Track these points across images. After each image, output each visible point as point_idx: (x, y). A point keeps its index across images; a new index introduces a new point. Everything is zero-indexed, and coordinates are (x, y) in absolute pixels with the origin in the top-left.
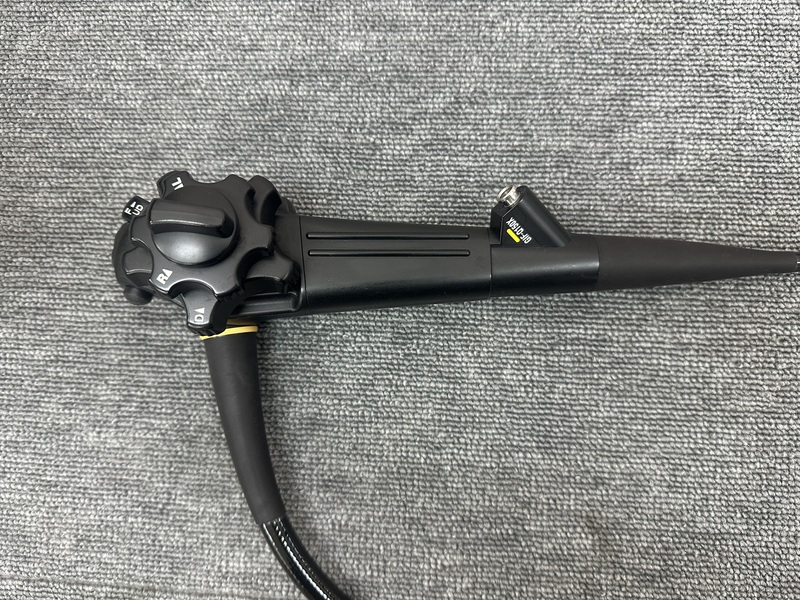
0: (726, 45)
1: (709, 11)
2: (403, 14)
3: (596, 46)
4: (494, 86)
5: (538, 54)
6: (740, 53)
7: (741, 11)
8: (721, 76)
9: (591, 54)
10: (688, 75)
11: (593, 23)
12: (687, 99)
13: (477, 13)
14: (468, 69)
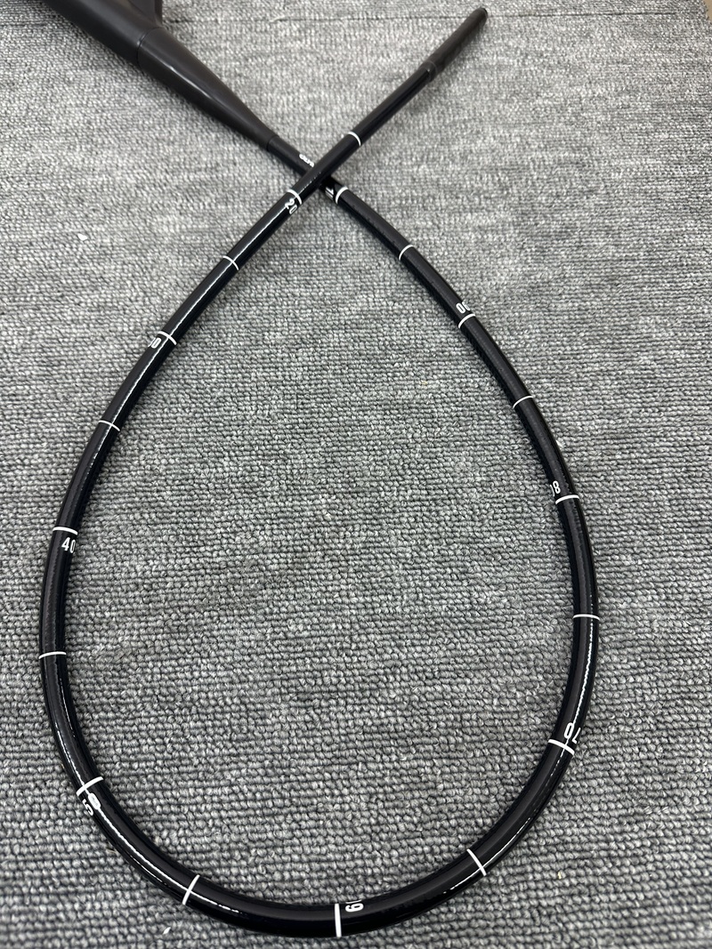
0: (34, 405)
1: (48, 436)
2: (379, 417)
3: (172, 395)
4: (279, 355)
5: (234, 385)
6: (20, 398)
7: (12, 437)
8: (44, 375)
9: (178, 389)
10: (78, 374)
11: (176, 418)
12: (82, 353)
13: (300, 421)
14: (306, 368)
